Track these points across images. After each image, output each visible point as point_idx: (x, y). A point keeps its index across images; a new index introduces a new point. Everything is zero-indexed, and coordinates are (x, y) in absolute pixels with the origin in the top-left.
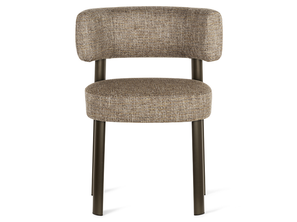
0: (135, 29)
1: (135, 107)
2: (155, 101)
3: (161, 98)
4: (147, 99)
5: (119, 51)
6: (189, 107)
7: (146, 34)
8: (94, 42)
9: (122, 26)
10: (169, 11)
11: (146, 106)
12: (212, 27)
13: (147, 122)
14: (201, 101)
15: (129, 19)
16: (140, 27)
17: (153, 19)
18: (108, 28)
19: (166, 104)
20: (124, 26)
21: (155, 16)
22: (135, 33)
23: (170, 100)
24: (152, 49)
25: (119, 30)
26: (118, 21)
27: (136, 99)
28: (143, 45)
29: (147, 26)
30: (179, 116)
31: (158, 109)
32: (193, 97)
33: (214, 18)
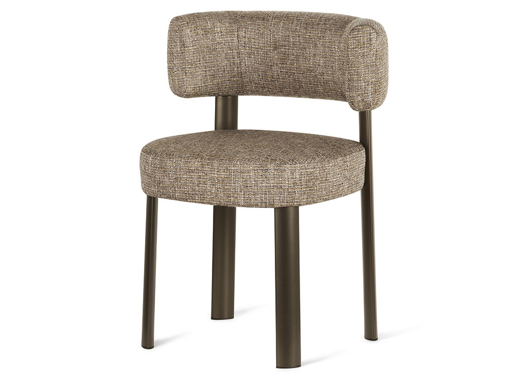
0: (275, 48)
1: (180, 175)
2: (207, 168)
3: (216, 164)
4: (195, 164)
5: (251, 83)
6: (262, 183)
7: (292, 57)
8: (189, 67)
9: (254, 42)
10: (326, 21)
11: (195, 176)
12: (356, 51)
13: (196, 202)
14: (288, 174)
15: (267, 32)
16: (281, 46)
17: (302, 34)
18: (227, 44)
19: (223, 175)
20: (258, 43)
21: (306, 28)
22: (275, 55)
23: (229, 168)
24: (302, 83)
25: (249, 50)
26: (248, 34)
27: (182, 163)
28: (288, 77)
29: (293, 44)
30: (244, 197)
31: (211, 182)
32: (271, 166)
33: (360, 37)
